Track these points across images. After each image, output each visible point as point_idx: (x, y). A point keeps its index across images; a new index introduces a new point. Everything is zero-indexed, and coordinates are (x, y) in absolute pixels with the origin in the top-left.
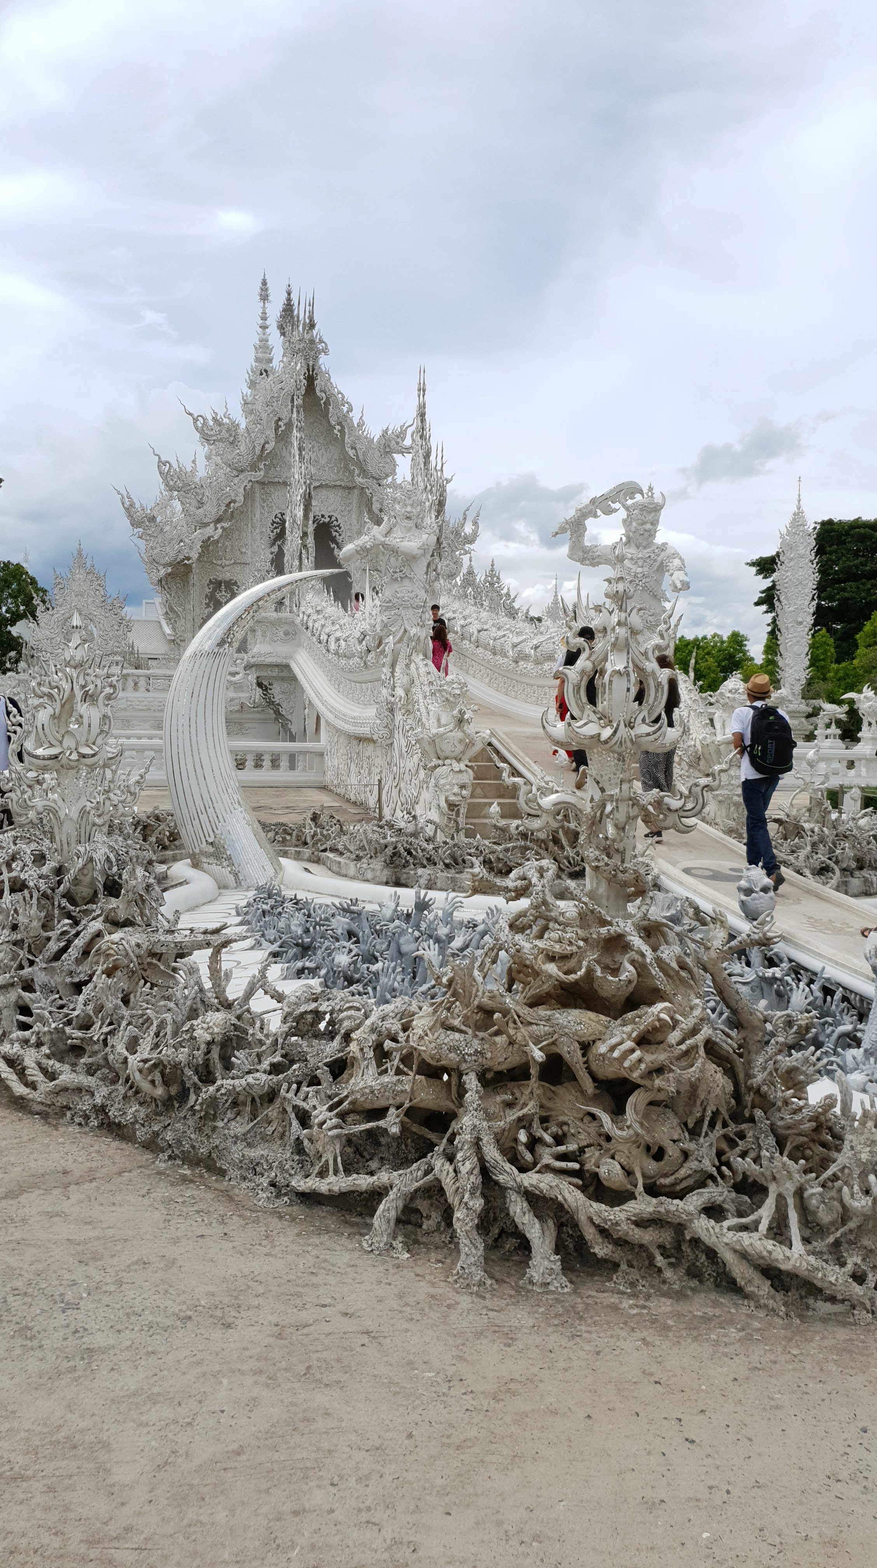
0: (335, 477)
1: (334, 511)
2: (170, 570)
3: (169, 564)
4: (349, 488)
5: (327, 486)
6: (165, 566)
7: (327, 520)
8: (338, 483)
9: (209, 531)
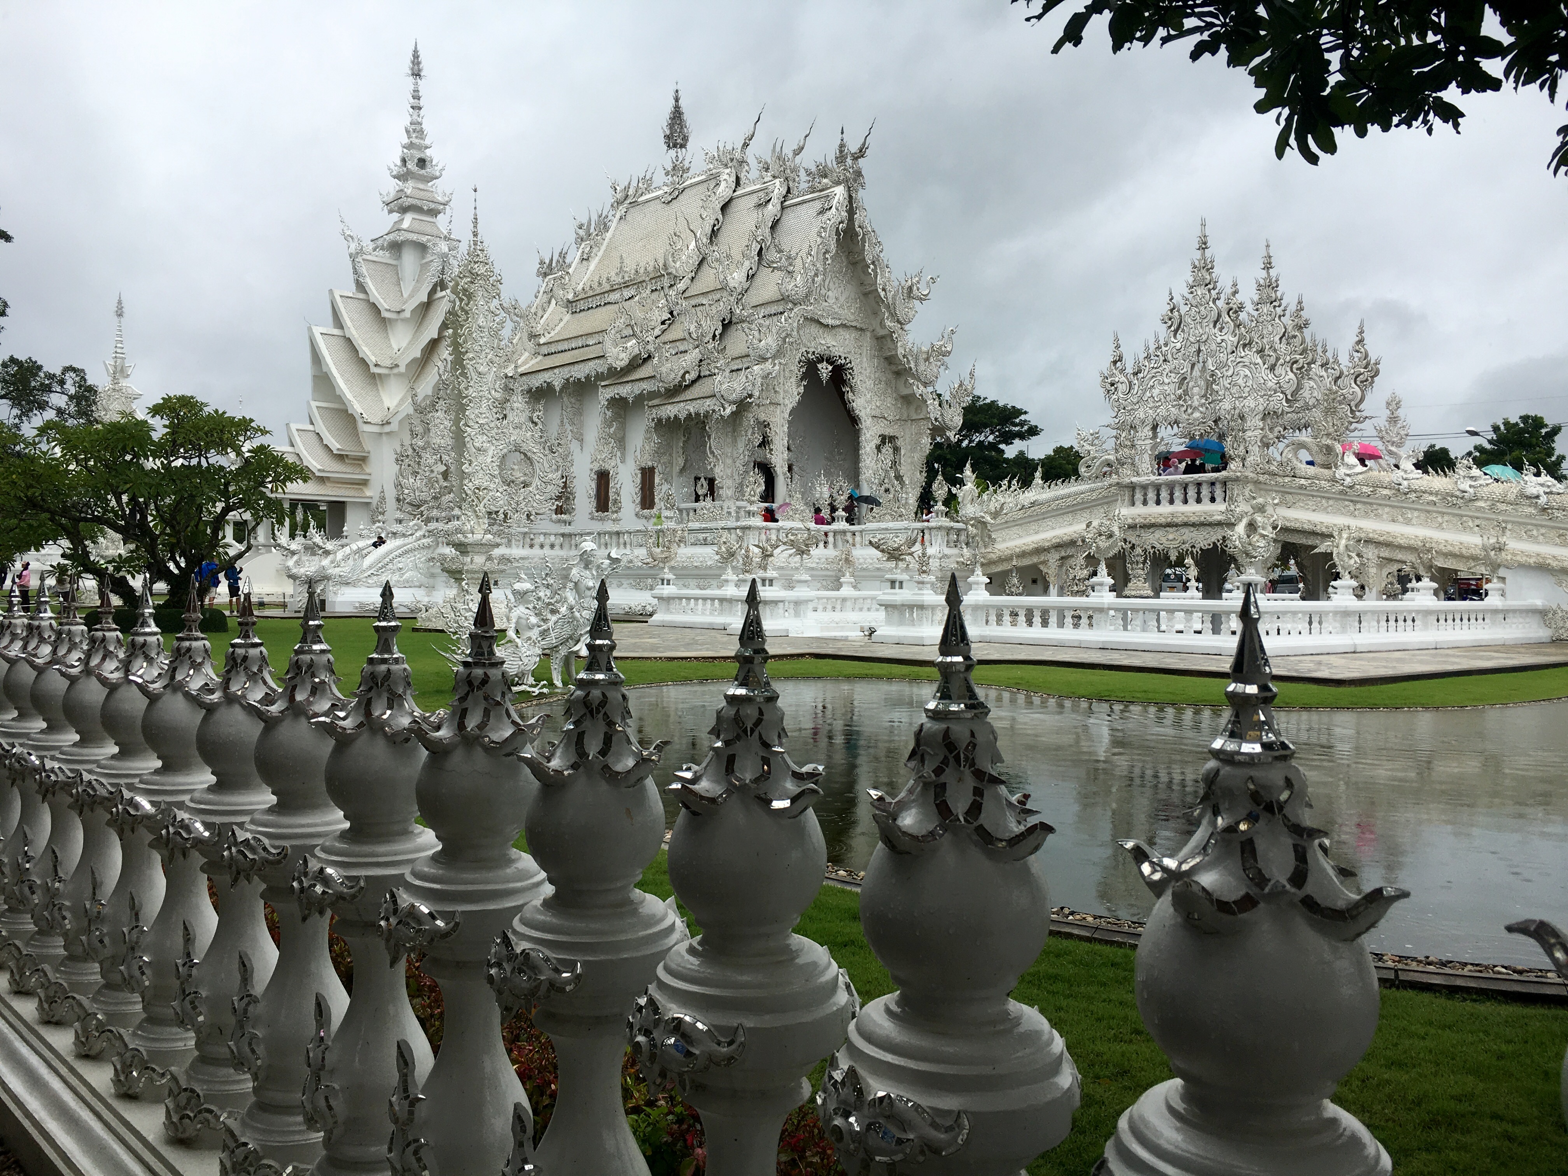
0: (852, 317)
1: (849, 352)
2: (734, 407)
3: (734, 403)
4: (861, 329)
5: (844, 326)
6: (731, 403)
7: (843, 362)
8: (854, 324)
9: (768, 365)
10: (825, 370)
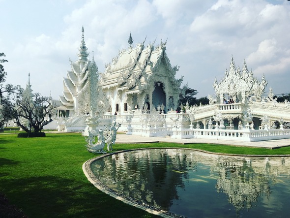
0: (164, 74)
1: (164, 81)
2: (142, 92)
4: (166, 76)
7: (162, 83)
9: (148, 83)
10: (159, 84)
